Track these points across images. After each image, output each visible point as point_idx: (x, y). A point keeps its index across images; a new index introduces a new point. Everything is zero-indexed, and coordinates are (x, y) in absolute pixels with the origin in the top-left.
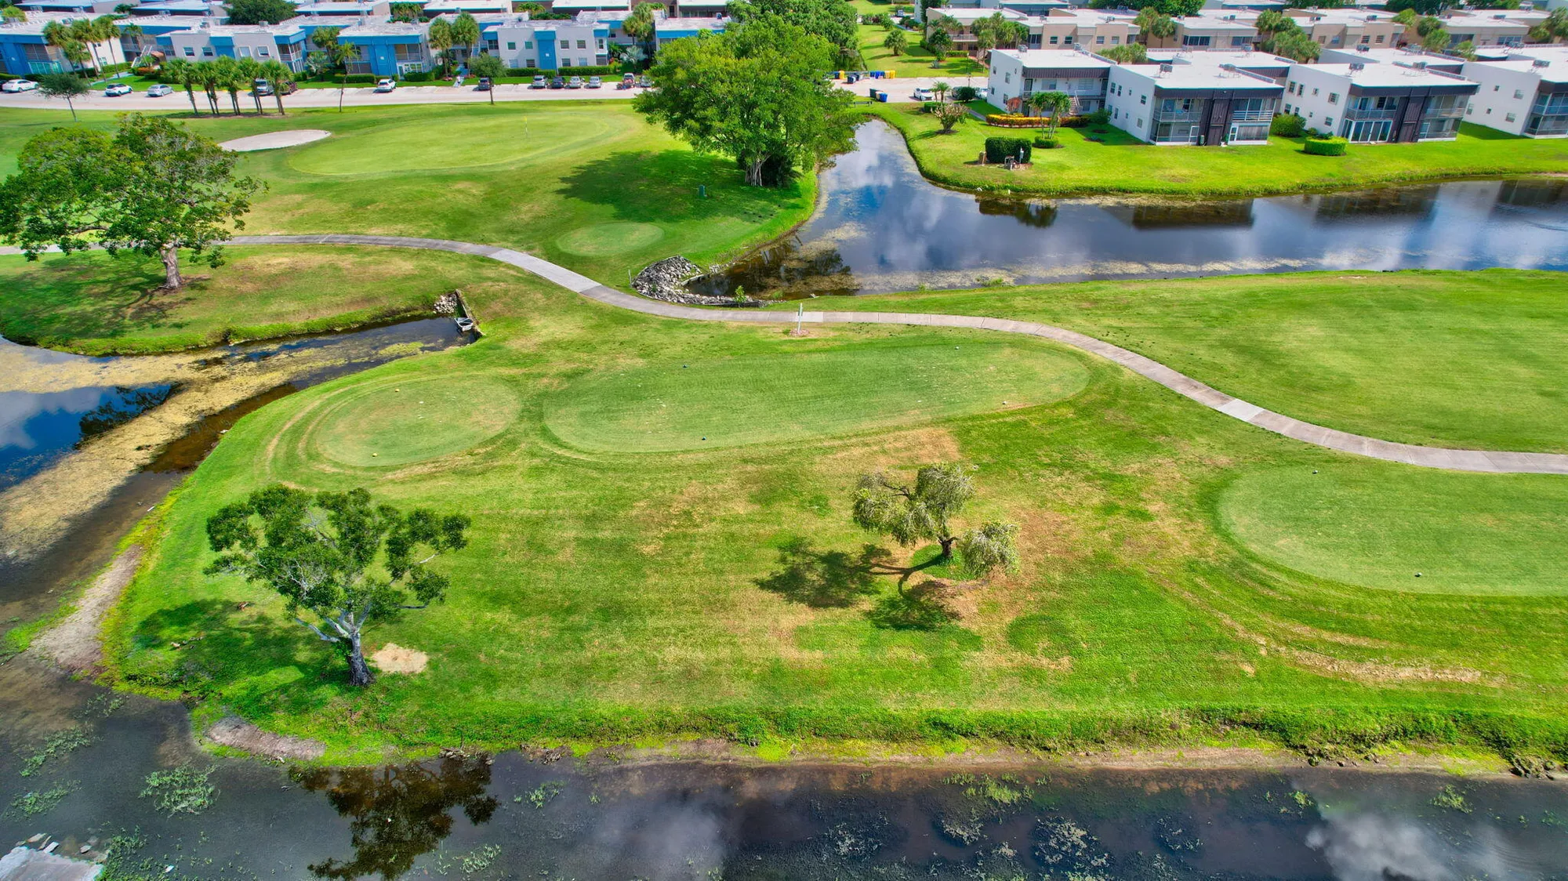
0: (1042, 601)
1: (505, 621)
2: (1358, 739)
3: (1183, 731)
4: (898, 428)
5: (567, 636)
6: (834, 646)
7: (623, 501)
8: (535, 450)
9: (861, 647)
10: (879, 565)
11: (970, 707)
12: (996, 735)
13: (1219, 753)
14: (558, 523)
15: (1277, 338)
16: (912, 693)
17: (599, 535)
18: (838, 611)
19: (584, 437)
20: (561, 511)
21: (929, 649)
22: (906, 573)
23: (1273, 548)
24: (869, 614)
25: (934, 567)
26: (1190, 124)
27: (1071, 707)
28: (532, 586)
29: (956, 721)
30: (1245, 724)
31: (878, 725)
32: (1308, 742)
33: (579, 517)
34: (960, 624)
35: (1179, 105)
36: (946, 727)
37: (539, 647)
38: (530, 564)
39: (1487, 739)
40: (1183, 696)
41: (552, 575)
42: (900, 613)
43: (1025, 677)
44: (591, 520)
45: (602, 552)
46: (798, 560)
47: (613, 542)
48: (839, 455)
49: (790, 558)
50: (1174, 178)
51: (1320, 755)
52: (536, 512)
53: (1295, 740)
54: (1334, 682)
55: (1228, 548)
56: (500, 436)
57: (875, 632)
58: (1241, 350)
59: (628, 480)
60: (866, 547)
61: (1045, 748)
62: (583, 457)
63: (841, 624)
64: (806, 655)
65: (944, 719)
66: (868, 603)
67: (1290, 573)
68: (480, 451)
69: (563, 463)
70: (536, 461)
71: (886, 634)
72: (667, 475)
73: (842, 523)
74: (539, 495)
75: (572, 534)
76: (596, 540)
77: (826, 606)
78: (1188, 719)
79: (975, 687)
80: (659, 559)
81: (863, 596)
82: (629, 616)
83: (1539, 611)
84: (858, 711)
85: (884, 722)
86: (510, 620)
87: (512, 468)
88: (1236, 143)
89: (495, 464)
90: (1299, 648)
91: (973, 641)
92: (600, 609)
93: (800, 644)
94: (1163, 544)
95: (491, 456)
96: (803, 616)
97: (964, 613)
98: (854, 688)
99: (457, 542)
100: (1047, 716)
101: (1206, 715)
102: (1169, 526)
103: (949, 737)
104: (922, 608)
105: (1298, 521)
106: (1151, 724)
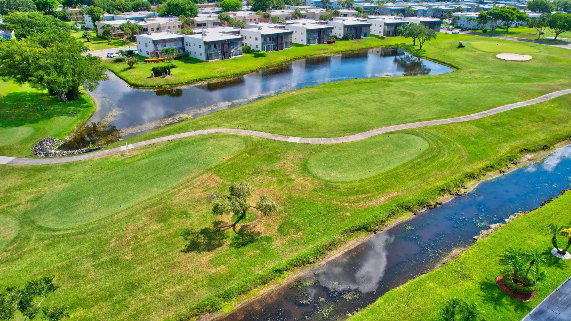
0: (282, 217)
1: (82, 314)
2: (382, 222)
3: (342, 240)
4: (194, 178)
5: (117, 306)
6: (226, 261)
7: (104, 242)
8: (42, 237)
9: (236, 257)
10: (222, 227)
11: (283, 261)
12: (295, 266)
13: (353, 242)
14: (79, 263)
15: (288, 115)
16: (262, 265)
17: (102, 260)
18: (220, 249)
19: (63, 223)
20: (77, 258)
21: (258, 248)
22: (234, 226)
23: (332, 177)
24: (231, 245)
25: (241, 220)
26: (218, 53)
27: (311, 247)
28: (85, 294)
29: (281, 267)
30: (356, 230)
31: (258, 281)
32: (372, 228)
33: (87, 257)
34: (262, 235)
35: (213, 47)
36: (279, 270)
37: (108, 317)
38: (76, 286)
39: (406, 209)
40: (338, 229)
41: (92, 285)
42: (241, 240)
43: (292, 243)
44: (94, 256)
45: (108, 266)
46: (192, 237)
47: (110, 261)
48: (180, 194)
49: (188, 238)
50: (221, 72)
51: (376, 230)
52: (64, 263)
53: (370, 229)
54: (369, 208)
55: (321, 181)
56: (16, 238)
57: (237, 250)
58: (281, 121)
59: (99, 233)
60: (213, 223)
61: (311, 263)
62: (70, 232)
63: (223, 253)
64: (219, 268)
65: (278, 268)
66: (228, 242)
67: (341, 182)
68: (10, 248)
69: (62, 237)
70: (46, 242)
71: (241, 249)
72: (116, 225)
73: (198, 218)
74: (60, 255)
75: (89, 264)
76: (102, 263)
77: (214, 249)
78: (342, 235)
79: (280, 253)
80: (136, 259)
81: (225, 240)
82: (139, 286)
83: (398, 171)
84: (249, 279)
85: (260, 279)
86: (84, 313)
87: (35, 249)
88: (234, 57)
89: (24, 250)
90: (356, 203)
91: (269, 239)
92: (124, 289)
93: (214, 266)
94: (303, 187)
95: (17, 249)
96: (208, 256)
97: (261, 231)
98: (243, 272)
99: (52, 288)
100: (306, 253)
101: (345, 232)
102: (300, 180)
103: (282, 273)
104: (247, 235)
105: (332, 167)
106: (334, 241)
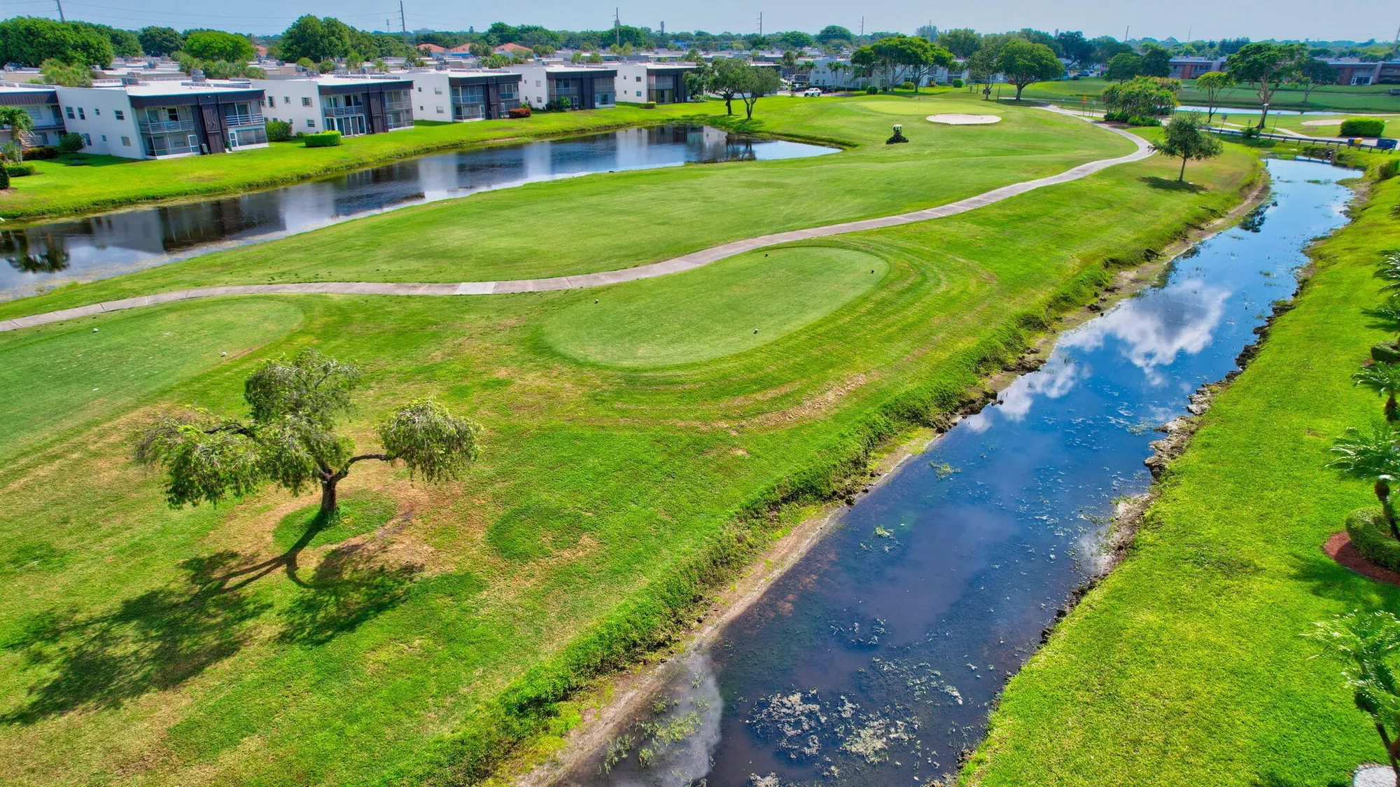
0: (496, 496)
2: (856, 463)
3: (751, 540)
4: (89, 425)
6: (269, 714)
9: (318, 685)
10: (235, 574)
11: (543, 658)
12: (599, 670)
13: (791, 540)
16: (454, 693)
18: (226, 664)
21: (419, 627)
22: (289, 561)
23: (641, 358)
24: (283, 638)
25: (320, 534)
26: (183, 134)
27: (644, 582)
29: (543, 686)
30: (785, 500)
31: (448, 771)
32: (835, 487)
34: (426, 574)
35: (164, 112)
36: (538, 702)
39: (909, 418)
40: (723, 506)
42: (332, 610)
43: (565, 583)
46: (71, 642)
48: (14, 486)
49: (51, 649)
51: (849, 492)
53: (827, 491)
54: (802, 427)
55: (609, 372)
57: (317, 653)
60: (186, 565)
61: (661, 645)
63: (249, 678)
64: (228, 758)
65: (530, 692)
66: (269, 627)
67: (678, 367)
71: (339, 646)
73: (108, 559)
77: (198, 670)
78: (743, 524)
79: (521, 631)
81: (249, 623)
84: (400, 774)
85: (452, 761)
88: (239, 148)
90: (754, 416)
91: (459, 585)
93: (201, 752)
94: (551, 396)
96: (165, 711)
97: (419, 560)
98: (362, 748)
100: (632, 607)
101: (752, 512)
102: (533, 379)
103: (549, 714)
104: (357, 586)
105: (635, 336)
106: (724, 548)
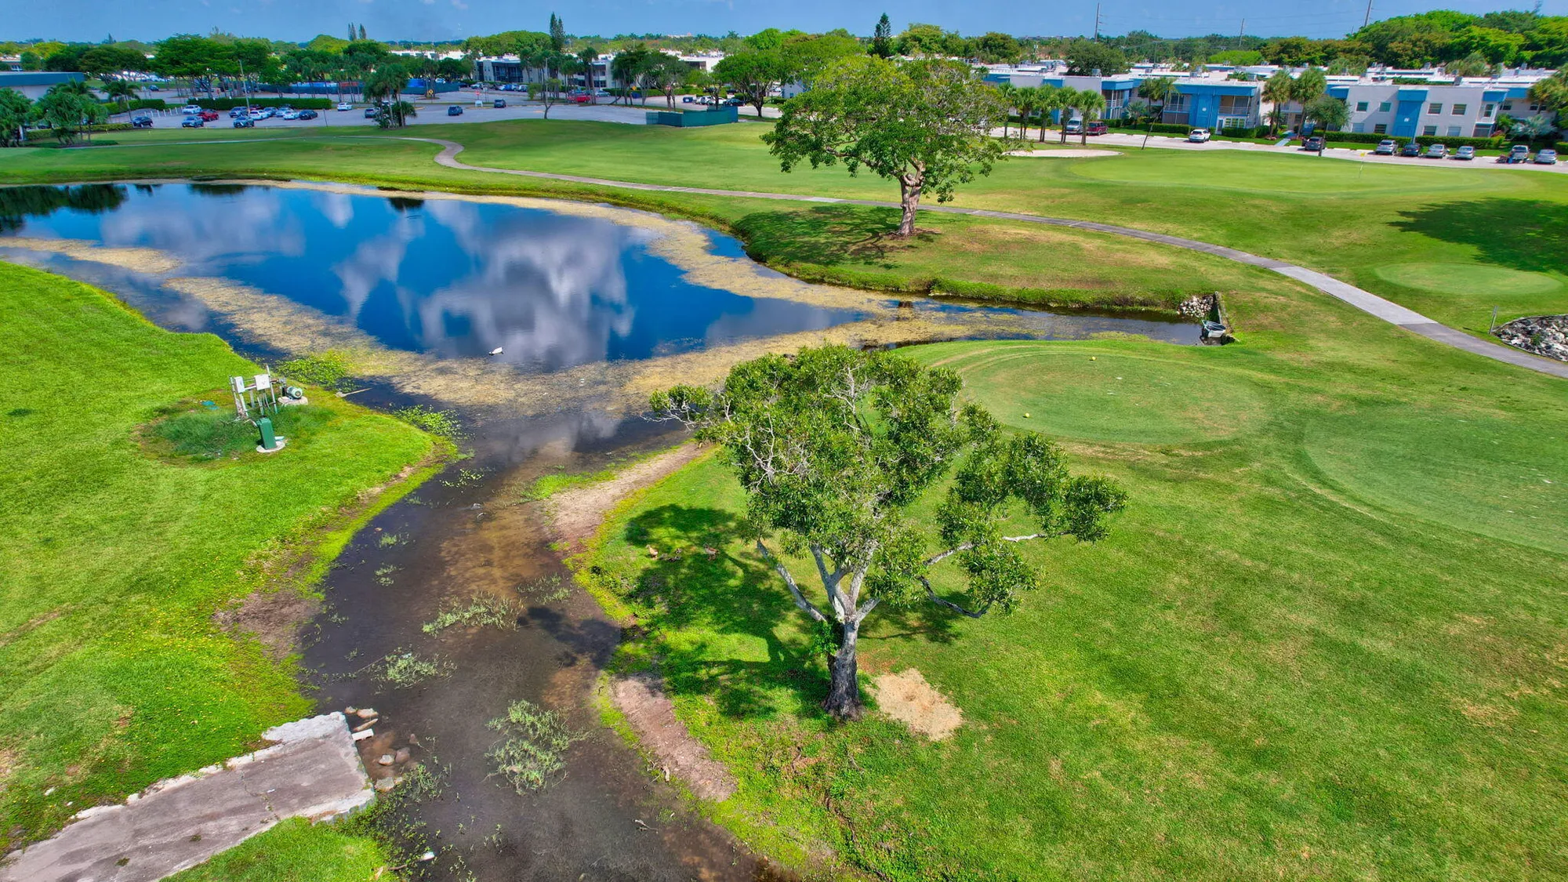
1: (1124, 721)
5: (1239, 807)
7: (1431, 601)
8: (1274, 475)
14: (1285, 593)
17: (1365, 643)
19: (1370, 482)
20: (1296, 576)
28: (1199, 680)
33: (1328, 598)
37: (1173, 803)
38: (1207, 641)
41: (1246, 678)
44: (1354, 611)
45: (1363, 674)
47: (1391, 667)
52: (1248, 562)
56: (1221, 443)
59: (1451, 570)
62: (1364, 510)
68: (1183, 452)
69: (1322, 508)
70: (1270, 491)
72: (1547, 591)
74: (1262, 539)
75: (1309, 621)
76: (1355, 649)
80: (1502, 740)
82: (1403, 832)
86: (1134, 722)
87: (1228, 489)
89: (1201, 475)
92: (1329, 785)
95: (1199, 463)
